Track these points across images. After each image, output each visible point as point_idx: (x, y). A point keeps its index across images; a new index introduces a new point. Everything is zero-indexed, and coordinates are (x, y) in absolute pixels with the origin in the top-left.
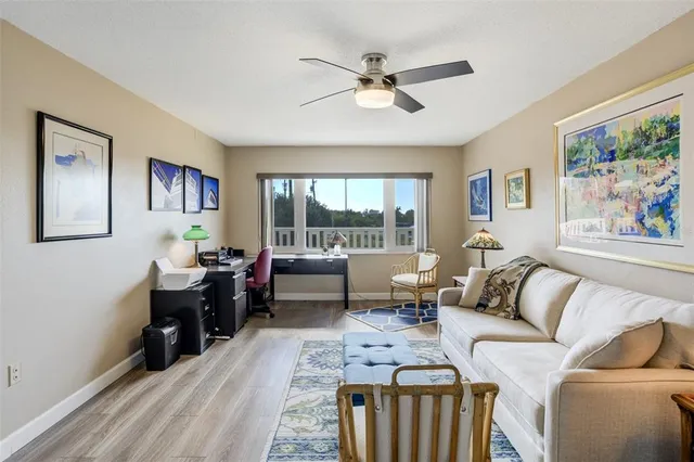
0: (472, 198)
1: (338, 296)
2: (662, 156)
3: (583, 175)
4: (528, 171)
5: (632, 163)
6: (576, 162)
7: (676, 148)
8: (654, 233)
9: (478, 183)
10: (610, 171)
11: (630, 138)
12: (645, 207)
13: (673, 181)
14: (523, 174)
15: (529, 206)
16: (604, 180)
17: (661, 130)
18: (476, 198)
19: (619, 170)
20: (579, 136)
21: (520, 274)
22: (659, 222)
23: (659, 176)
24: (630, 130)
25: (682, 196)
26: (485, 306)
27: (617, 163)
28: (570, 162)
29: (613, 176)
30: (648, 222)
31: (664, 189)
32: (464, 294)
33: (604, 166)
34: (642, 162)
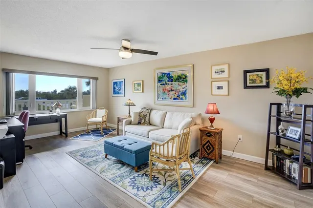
0: (114, 88)
1: (57, 133)
2: (184, 82)
3: (163, 84)
4: (143, 81)
5: (177, 83)
6: (161, 81)
7: (187, 81)
8: (182, 99)
9: (118, 83)
10: (171, 84)
11: (177, 77)
12: (180, 93)
13: (186, 88)
14: (141, 82)
15: (143, 92)
16: (170, 86)
17: (184, 77)
18: (117, 88)
19: (174, 84)
20: (163, 74)
21: (148, 112)
22: (183, 96)
23: (183, 87)
24: (177, 75)
25: (187, 91)
26: (140, 123)
27: (173, 82)
28: (159, 80)
29: (172, 85)
30: (181, 97)
31: (184, 89)
32: (132, 120)
33: (170, 83)
34: (179, 83)
